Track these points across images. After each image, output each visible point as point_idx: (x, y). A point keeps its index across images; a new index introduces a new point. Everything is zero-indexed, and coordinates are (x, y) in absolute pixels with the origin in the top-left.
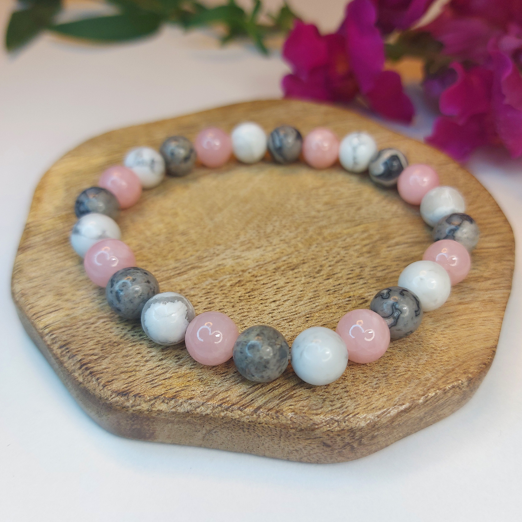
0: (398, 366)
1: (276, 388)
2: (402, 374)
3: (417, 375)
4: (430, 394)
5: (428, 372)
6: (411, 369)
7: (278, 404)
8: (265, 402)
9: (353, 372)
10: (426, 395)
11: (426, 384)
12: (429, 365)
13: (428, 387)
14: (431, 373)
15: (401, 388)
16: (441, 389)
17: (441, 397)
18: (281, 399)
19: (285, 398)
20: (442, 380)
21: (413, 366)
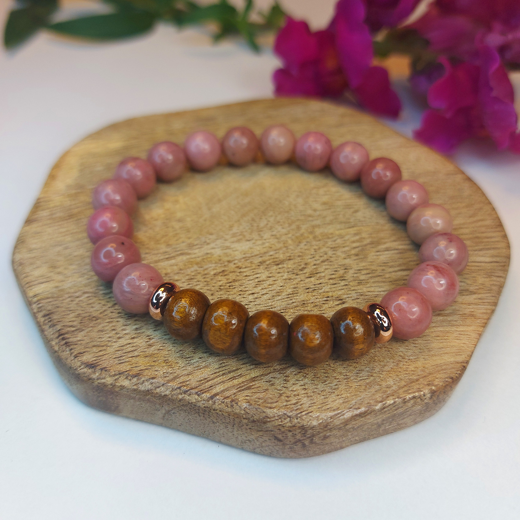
0: (362, 370)
1: (237, 377)
2: (364, 378)
3: (379, 381)
4: (388, 402)
5: (391, 379)
6: (375, 375)
7: (235, 394)
8: (223, 390)
9: (316, 371)
10: (384, 403)
11: (386, 391)
12: (394, 372)
13: (387, 394)
14: (394, 381)
15: (360, 392)
16: (401, 398)
17: (400, 406)
18: (239, 389)
19: (243, 388)
20: (403, 389)
21: (377, 372)
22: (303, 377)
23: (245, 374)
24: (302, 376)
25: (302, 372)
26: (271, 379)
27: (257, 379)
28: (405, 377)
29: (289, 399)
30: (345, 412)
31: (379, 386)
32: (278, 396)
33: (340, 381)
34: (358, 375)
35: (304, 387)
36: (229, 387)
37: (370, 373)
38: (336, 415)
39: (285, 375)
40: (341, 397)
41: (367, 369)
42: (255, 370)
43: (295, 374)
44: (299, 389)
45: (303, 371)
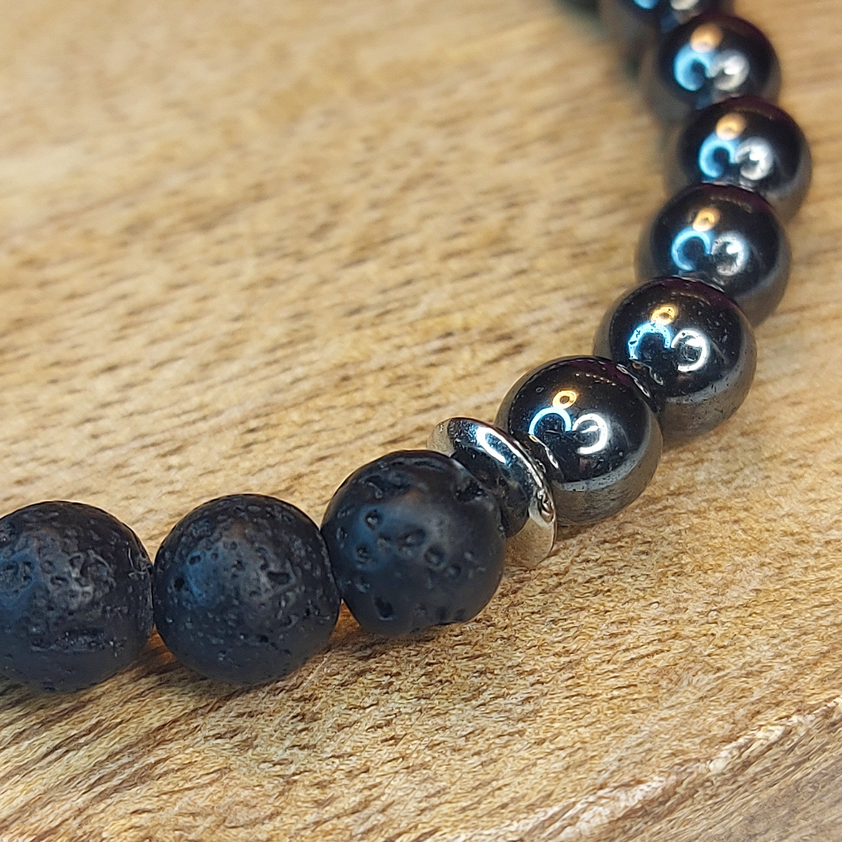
22: (378, 691)
23: (119, 720)
24: (376, 688)
25: (371, 670)
26: (239, 722)
27: (175, 730)
28: (818, 618)
29: (330, 793)
30: (579, 806)
31: (712, 676)
32: (276, 791)
33: (542, 680)
34: (617, 641)
35: (387, 732)
36: (52, 789)
37: (665, 628)
38: (543, 826)
39: (296, 696)
40: (552, 747)
41: (654, 611)
42: (161, 694)
43: (342, 685)
44: (367, 742)
45: (374, 666)
